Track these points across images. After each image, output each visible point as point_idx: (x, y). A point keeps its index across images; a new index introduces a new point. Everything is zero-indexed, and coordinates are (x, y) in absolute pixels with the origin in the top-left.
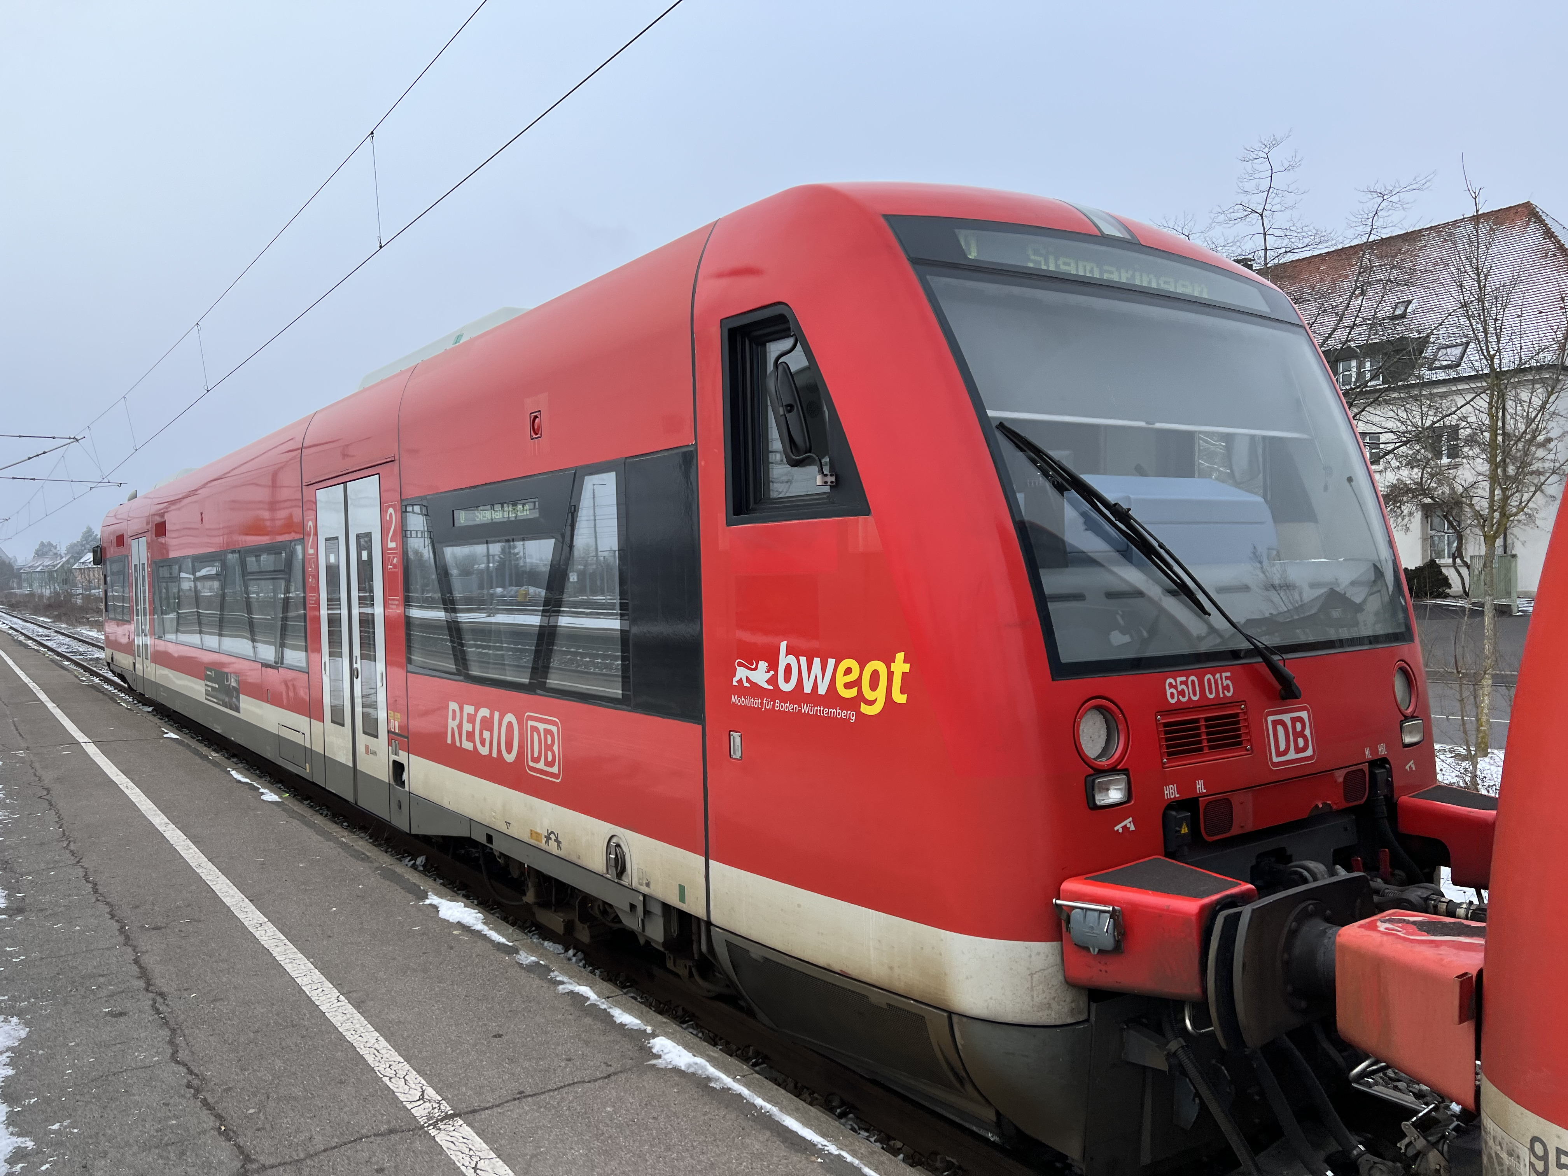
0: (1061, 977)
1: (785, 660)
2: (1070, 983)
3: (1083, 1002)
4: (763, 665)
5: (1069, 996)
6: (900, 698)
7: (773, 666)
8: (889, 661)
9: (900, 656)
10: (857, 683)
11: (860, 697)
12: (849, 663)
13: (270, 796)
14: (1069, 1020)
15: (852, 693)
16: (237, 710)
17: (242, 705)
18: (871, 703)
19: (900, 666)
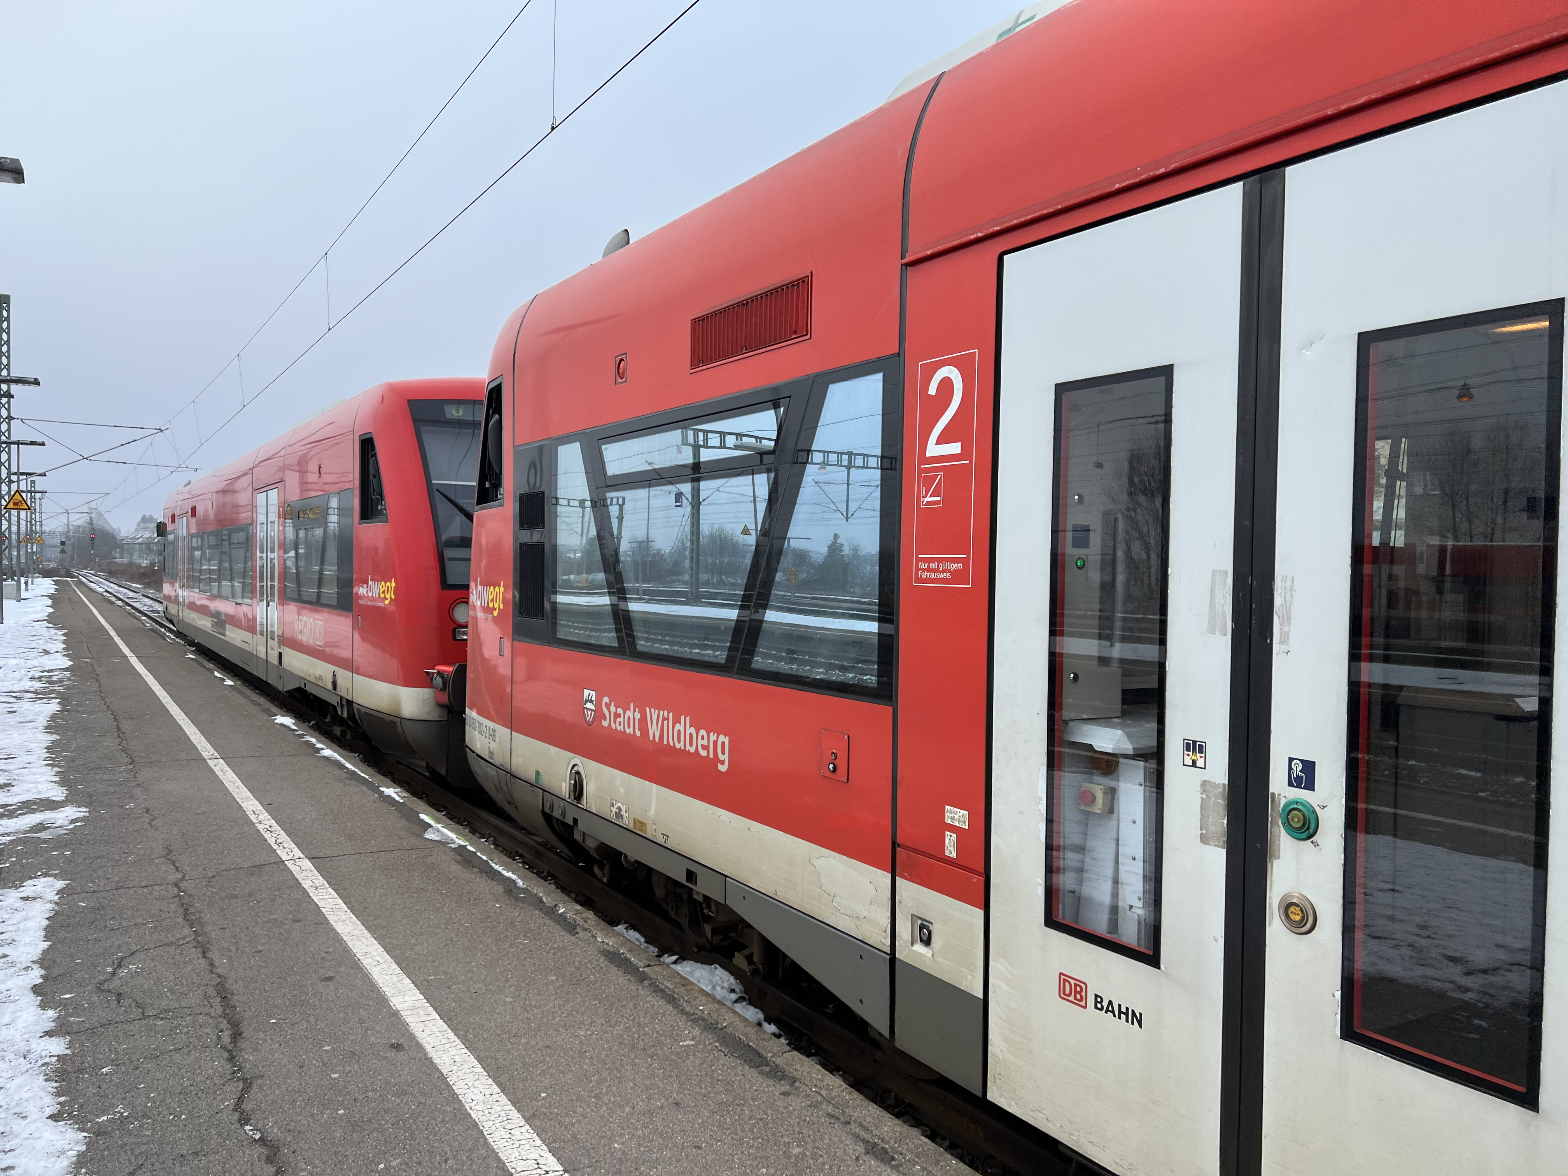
0: (434, 702)
1: (370, 583)
2: (440, 705)
3: (445, 713)
4: (365, 585)
5: (438, 709)
6: (393, 597)
7: (367, 587)
8: (391, 582)
9: (393, 580)
10: (384, 592)
11: (385, 598)
12: (383, 583)
13: (229, 682)
14: (438, 719)
15: (382, 596)
16: (224, 635)
17: (227, 633)
18: (387, 599)
19: (394, 584)
